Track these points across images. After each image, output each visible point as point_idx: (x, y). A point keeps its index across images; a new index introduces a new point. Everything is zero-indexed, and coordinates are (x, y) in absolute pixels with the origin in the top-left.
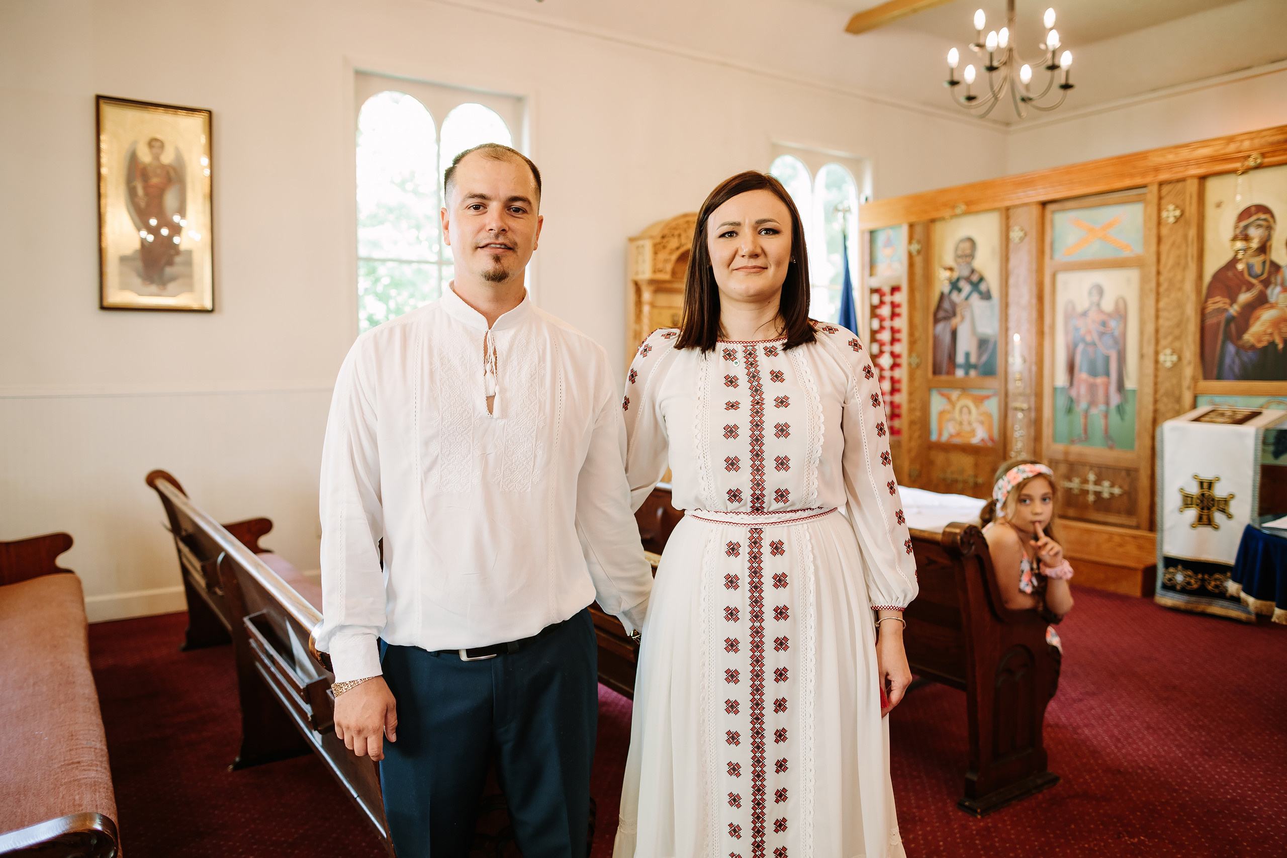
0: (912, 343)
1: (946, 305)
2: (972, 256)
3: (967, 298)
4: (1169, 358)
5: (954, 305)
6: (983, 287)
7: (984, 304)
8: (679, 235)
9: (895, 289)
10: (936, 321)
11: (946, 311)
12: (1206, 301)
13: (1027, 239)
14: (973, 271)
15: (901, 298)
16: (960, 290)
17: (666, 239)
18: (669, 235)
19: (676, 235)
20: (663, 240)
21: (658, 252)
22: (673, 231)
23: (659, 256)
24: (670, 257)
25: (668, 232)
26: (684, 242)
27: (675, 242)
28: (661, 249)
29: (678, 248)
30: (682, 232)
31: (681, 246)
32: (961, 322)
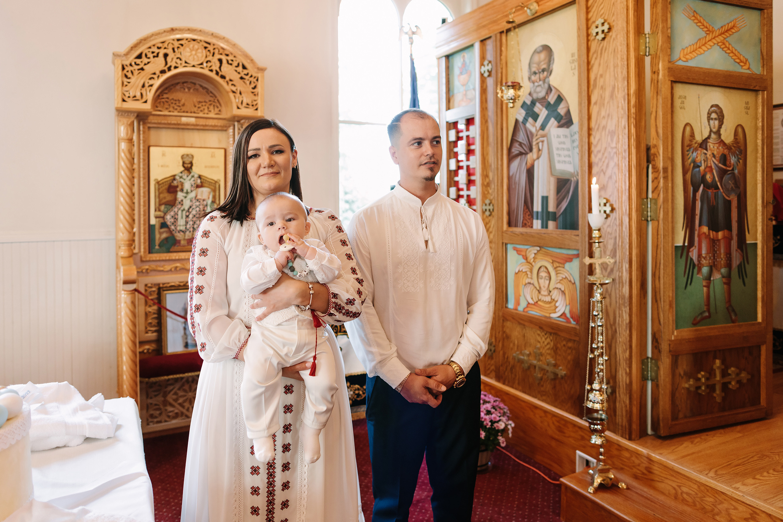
0: (486, 186)
1: (521, 137)
2: (548, 70)
3: (543, 127)
5: (529, 136)
6: (561, 110)
7: (563, 131)
8: (166, 55)
9: (470, 122)
10: (511, 159)
11: (521, 144)
13: (613, 34)
14: (550, 89)
15: (475, 131)
16: (535, 117)
17: (145, 60)
18: (151, 56)
19: (161, 55)
20: (138, 61)
21: (129, 75)
22: (157, 51)
23: (132, 80)
24: (151, 82)
25: (146, 51)
26: (174, 65)
27: (158, 64)
28: (136, 72)
29: (163, 72)
30: (169, 51)
31: (169, 69)
32: (538, 158)
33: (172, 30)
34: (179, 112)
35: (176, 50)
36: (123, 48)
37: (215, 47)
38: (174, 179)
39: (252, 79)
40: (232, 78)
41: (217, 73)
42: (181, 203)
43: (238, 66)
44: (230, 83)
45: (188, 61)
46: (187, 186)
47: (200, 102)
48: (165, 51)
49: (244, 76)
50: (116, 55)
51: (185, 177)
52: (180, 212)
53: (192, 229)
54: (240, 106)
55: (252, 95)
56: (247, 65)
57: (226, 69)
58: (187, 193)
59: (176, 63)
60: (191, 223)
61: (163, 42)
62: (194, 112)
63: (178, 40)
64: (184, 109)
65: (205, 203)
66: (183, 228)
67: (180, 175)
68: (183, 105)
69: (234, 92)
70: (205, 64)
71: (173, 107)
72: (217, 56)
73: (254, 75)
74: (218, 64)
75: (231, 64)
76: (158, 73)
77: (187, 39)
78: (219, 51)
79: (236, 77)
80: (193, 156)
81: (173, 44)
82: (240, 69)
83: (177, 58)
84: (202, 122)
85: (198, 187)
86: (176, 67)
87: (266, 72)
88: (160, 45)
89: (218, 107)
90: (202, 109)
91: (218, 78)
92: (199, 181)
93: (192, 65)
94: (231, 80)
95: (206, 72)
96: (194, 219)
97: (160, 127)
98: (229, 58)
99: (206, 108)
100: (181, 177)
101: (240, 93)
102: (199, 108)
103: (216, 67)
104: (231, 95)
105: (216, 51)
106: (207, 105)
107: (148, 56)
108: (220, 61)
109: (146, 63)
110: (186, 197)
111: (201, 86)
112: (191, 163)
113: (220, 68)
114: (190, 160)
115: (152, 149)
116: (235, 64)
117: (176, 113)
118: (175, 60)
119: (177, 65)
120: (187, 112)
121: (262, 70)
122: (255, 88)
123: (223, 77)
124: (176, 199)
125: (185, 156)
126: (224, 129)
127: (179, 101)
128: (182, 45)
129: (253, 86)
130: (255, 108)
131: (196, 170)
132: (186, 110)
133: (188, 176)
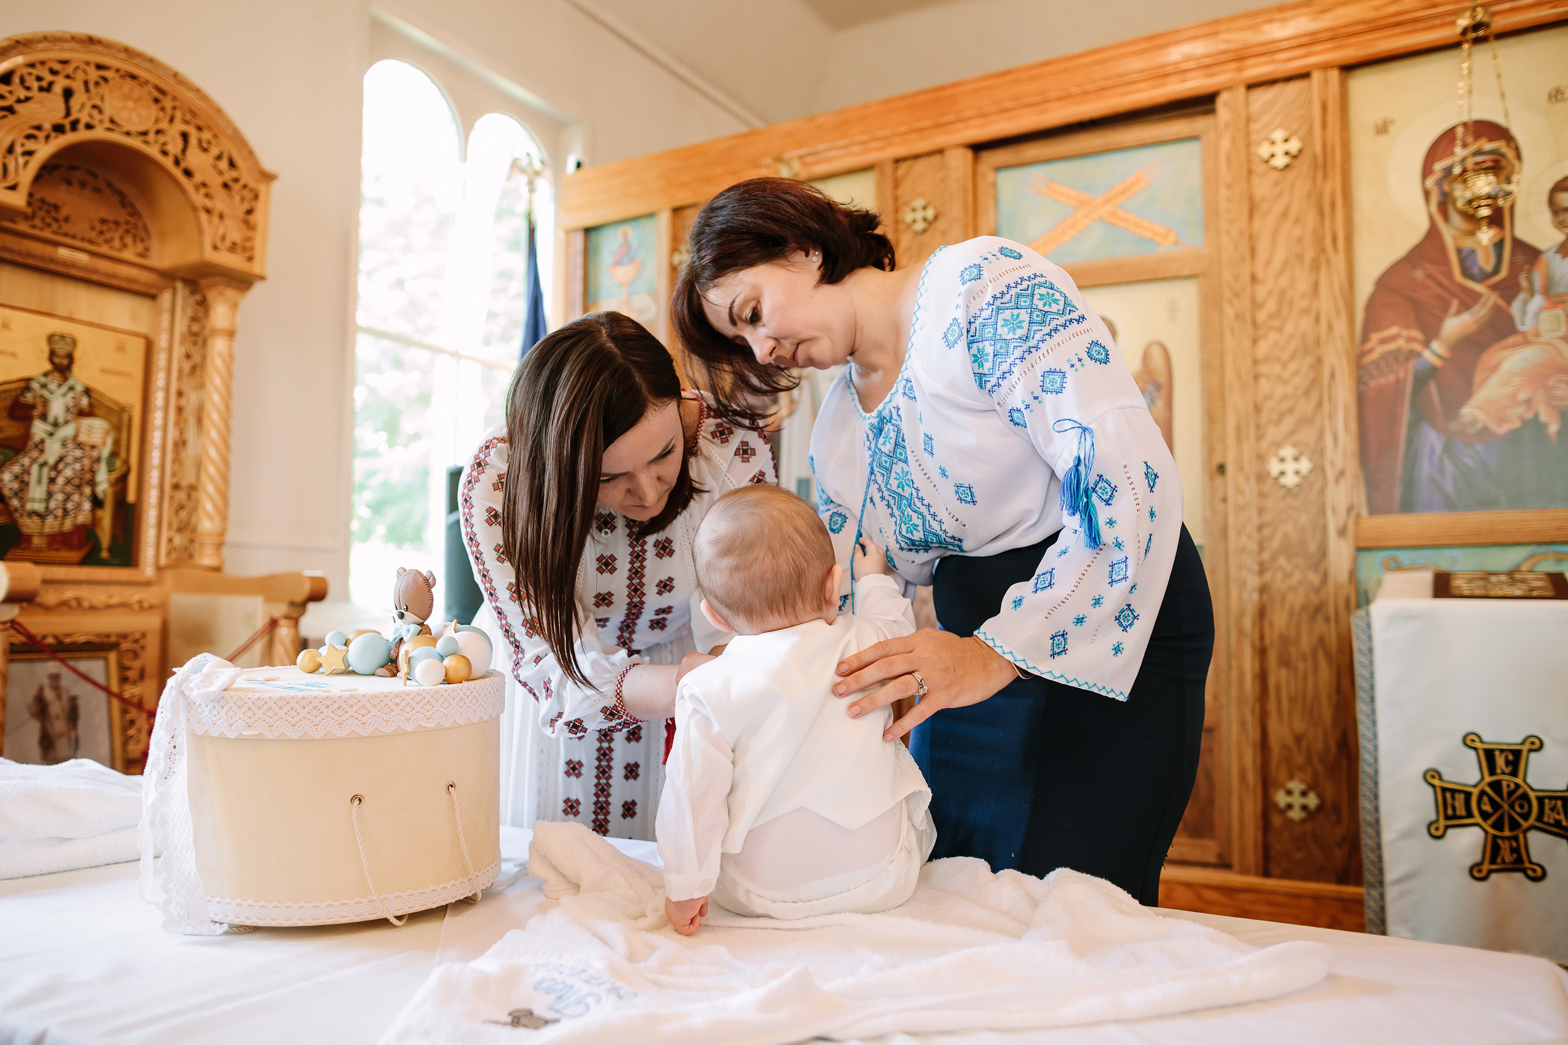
4: (1290, 467)
8: (68, 93)
12: (1365, 338)
13: (941, 224)
17: (20, 92)
20: (3, 89)
22: (48, 77)
24: (30, 145)
25: (24, 71)
26: (84, 119)
27: (50, 107)
29: (59, 129)
30: (78, 86)
31: (74, 125)
32: (791, 414)
33: (91, 40)
34: (55, 233)
35: (91, 86)
37: (177, 103)
38: (28, 388)
39: (244, 193)
40: (208, 181)
41: (177, 162)
42: (40, 446)
43: (219, 157)
44: (203, 191)
45: (116, 119)
46: (57, 408)
47: (105, 221)
48: (67, 83)
49: (231, 184)
51: (53, 386)
52: (35, 469)
53: (60, 512)
54: (219, 244)
55: (243, 227)
56: (237, 160)
57: (195, 158)
58: (56, 425)
59: (91, 116)
60: (60, 497)
61: (64, 62)
62: (91, 242)
63: (99, 67)
64: (66, 228)
65: (95, 454)
66: (39, 507)
67: (43, 380)
68: (67, 219)
69: (208, 211)
70: (151, 137)
71: (43, 220)
72: (179, 126)
73: (252, 184)
74: (180, 143)
75: (205, 150)
76: (47, 126)
77: (118, 71)
78: (184, 115)
79: (214, 180)
80: (74, 342)
81: (85, 72)
82: (224, 165)
83: (95, 107)
84: (102, 266)
85: (82, 414)
86: (89, 127)
87: (275, 186)
88: (57, 67)
89: (142, 240)
90: (108, 236)
91: (178, 173)
92: (85, 402)
93: (125, 130)
94: (204, 185)
95: (153, 151)
96: (69, 489)
98: (206, 136)
99: (117, 236)
100: (44, 386)
101: (221, 216)
102: (101, 233)
103: (174, 148)
104: (203, 216)
105: (178, 114)
106: (121, 231)
107: (27, 84)
108: (185, 136)
109: (22, 97)
110: (51, 434)
111: (110, 185)
112: (70, 357)
113: (184, 151)
114: (69, 348)
116: (215, 151)
117: (48, 235)
118: (88, 108)
119: (92, 122)
120: (74, 237)
121: (268, 177)
122: (249, 212)
124: (27, 435)
125: (57, 338)
127: (56, 208)
128: (105, 80)
129: (246, 206)
130: (248, 254)
131: (83, 374)
132: (71, 232)
133: (60, 385)
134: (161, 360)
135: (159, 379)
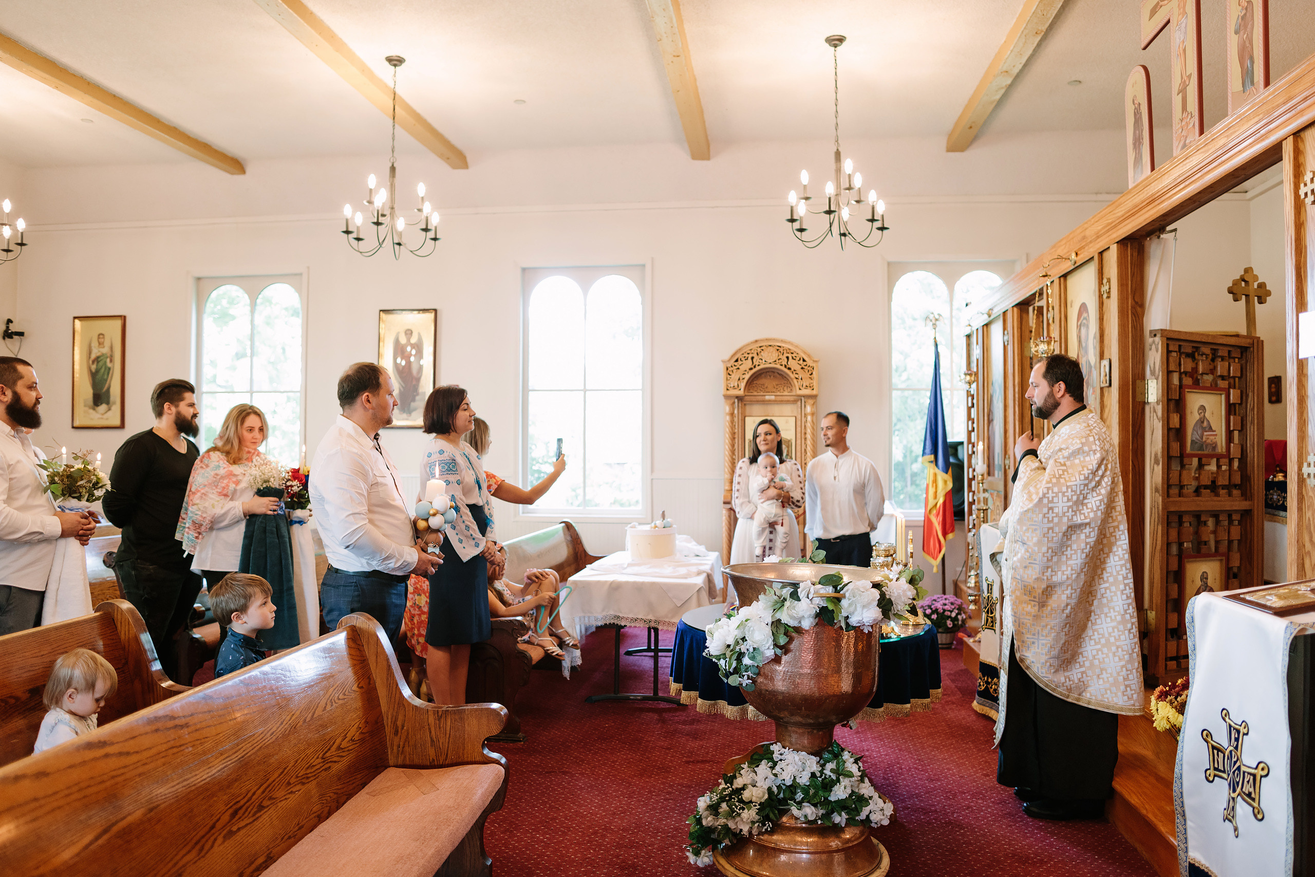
8: (752, 358)
17: (740, 362)
18: (743, 359)
19: (750, 358)
20: (736, 364)
21: (731, 373)
22: (747, 355)
23: (732, 376)
24: (744, 376)
25: (741, 357)
26: (757, 363)
27: (749, 364)
28: (735, 371)
29: (751, 369)
30: (755, 355)
31: (755, 367)
33: (756, 341)
34: (764, 393)
35: (759, 353)
36: (727, 357)
37: (784, 349)
39: (809, 368)
40: (796, 369)
41: (785, 366)
43: (800, 360)
44: (795, 372)
45: (767, 360)
47: (777, 385)
48: (752, 355)
49: (805, 367)
50: (723, 362)
54: (801, 388)
55: (809, 379)
56: (806, 358)
57: (792, 363)
59: (759, 362)
61: (751, 350)
62: (774, 393)
63: (761, 347)
64: (767, 390)
68: (767, 388)
69: (797, 378)
70: (777, 361)
71: (760, 390)
72: (786, 355)
73: (811, 365)
74: (786, 360)
75: (795, 359)
76: (748, 370)
77: (766, 346)
78: (787, 351)
79: (798, 368)
81: (757, 350)
82: (801, 362)
83: (760, 359)
84: (779, 398)
86: (759, 365)
87: (819, 362)
88: (749, 352)
89: (789, 387)
90: (779, 390)
91: (786, 370)
93: (769, 363)
95: (778, 366)
97: (752, 403)
98: (793, 355)
99: (781, 389)
101: (802, 379)
102: (777, 389)
103: (784, 363)
104: (795, 381)
105: (785, 352)
106: (781, 387)
108: (788, 358)
109: (741, 364)
111: (778, 373)
113: (787, 363)
115: (747, 419)
116: (797, 359)
117: (762, 394)
118: (758, 360)
120: (769, 392)
121: (816, 361)
123: (789, 369)
126: (795, 402)
127: (764, 385)
128: (763, 350)
129: (810, 373)
130: (813, 388)
134: (799, 423)
135: (799, 429)
